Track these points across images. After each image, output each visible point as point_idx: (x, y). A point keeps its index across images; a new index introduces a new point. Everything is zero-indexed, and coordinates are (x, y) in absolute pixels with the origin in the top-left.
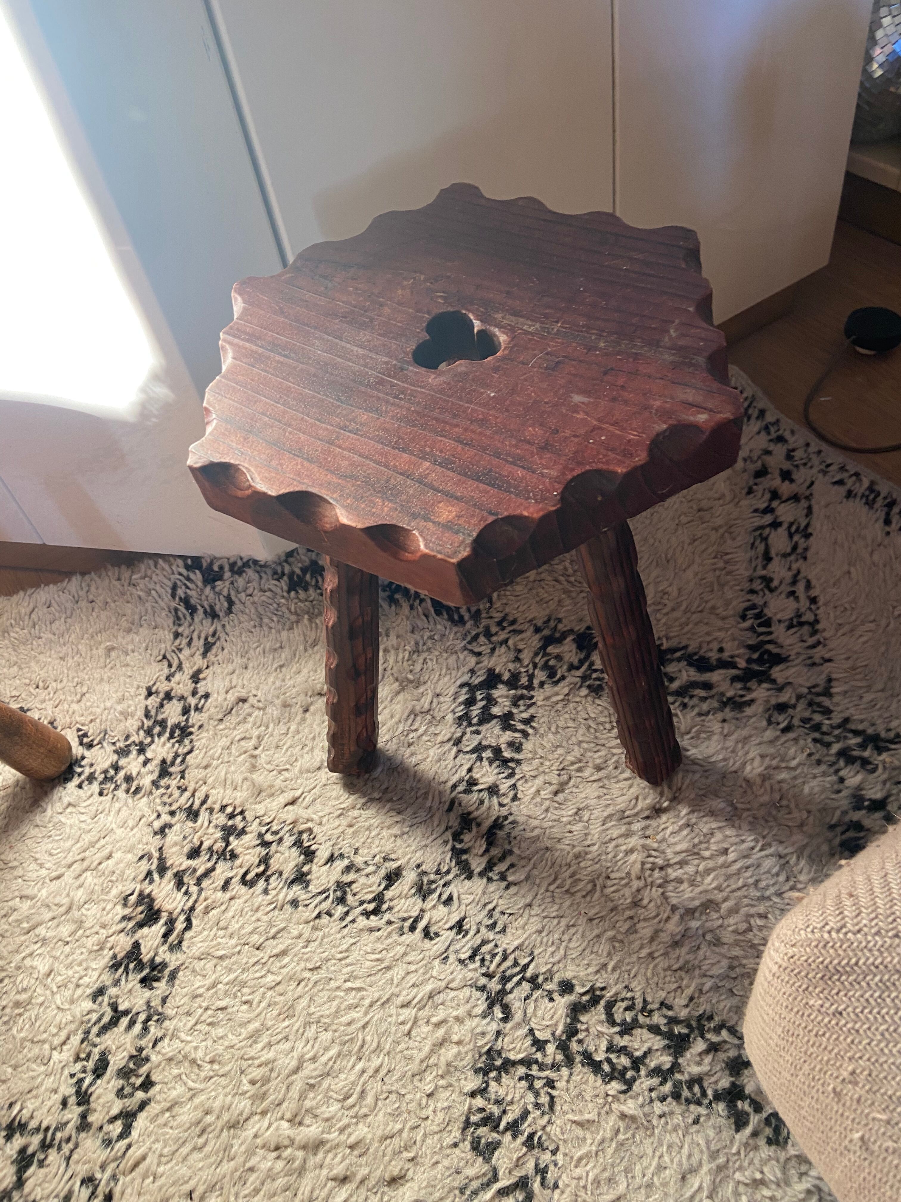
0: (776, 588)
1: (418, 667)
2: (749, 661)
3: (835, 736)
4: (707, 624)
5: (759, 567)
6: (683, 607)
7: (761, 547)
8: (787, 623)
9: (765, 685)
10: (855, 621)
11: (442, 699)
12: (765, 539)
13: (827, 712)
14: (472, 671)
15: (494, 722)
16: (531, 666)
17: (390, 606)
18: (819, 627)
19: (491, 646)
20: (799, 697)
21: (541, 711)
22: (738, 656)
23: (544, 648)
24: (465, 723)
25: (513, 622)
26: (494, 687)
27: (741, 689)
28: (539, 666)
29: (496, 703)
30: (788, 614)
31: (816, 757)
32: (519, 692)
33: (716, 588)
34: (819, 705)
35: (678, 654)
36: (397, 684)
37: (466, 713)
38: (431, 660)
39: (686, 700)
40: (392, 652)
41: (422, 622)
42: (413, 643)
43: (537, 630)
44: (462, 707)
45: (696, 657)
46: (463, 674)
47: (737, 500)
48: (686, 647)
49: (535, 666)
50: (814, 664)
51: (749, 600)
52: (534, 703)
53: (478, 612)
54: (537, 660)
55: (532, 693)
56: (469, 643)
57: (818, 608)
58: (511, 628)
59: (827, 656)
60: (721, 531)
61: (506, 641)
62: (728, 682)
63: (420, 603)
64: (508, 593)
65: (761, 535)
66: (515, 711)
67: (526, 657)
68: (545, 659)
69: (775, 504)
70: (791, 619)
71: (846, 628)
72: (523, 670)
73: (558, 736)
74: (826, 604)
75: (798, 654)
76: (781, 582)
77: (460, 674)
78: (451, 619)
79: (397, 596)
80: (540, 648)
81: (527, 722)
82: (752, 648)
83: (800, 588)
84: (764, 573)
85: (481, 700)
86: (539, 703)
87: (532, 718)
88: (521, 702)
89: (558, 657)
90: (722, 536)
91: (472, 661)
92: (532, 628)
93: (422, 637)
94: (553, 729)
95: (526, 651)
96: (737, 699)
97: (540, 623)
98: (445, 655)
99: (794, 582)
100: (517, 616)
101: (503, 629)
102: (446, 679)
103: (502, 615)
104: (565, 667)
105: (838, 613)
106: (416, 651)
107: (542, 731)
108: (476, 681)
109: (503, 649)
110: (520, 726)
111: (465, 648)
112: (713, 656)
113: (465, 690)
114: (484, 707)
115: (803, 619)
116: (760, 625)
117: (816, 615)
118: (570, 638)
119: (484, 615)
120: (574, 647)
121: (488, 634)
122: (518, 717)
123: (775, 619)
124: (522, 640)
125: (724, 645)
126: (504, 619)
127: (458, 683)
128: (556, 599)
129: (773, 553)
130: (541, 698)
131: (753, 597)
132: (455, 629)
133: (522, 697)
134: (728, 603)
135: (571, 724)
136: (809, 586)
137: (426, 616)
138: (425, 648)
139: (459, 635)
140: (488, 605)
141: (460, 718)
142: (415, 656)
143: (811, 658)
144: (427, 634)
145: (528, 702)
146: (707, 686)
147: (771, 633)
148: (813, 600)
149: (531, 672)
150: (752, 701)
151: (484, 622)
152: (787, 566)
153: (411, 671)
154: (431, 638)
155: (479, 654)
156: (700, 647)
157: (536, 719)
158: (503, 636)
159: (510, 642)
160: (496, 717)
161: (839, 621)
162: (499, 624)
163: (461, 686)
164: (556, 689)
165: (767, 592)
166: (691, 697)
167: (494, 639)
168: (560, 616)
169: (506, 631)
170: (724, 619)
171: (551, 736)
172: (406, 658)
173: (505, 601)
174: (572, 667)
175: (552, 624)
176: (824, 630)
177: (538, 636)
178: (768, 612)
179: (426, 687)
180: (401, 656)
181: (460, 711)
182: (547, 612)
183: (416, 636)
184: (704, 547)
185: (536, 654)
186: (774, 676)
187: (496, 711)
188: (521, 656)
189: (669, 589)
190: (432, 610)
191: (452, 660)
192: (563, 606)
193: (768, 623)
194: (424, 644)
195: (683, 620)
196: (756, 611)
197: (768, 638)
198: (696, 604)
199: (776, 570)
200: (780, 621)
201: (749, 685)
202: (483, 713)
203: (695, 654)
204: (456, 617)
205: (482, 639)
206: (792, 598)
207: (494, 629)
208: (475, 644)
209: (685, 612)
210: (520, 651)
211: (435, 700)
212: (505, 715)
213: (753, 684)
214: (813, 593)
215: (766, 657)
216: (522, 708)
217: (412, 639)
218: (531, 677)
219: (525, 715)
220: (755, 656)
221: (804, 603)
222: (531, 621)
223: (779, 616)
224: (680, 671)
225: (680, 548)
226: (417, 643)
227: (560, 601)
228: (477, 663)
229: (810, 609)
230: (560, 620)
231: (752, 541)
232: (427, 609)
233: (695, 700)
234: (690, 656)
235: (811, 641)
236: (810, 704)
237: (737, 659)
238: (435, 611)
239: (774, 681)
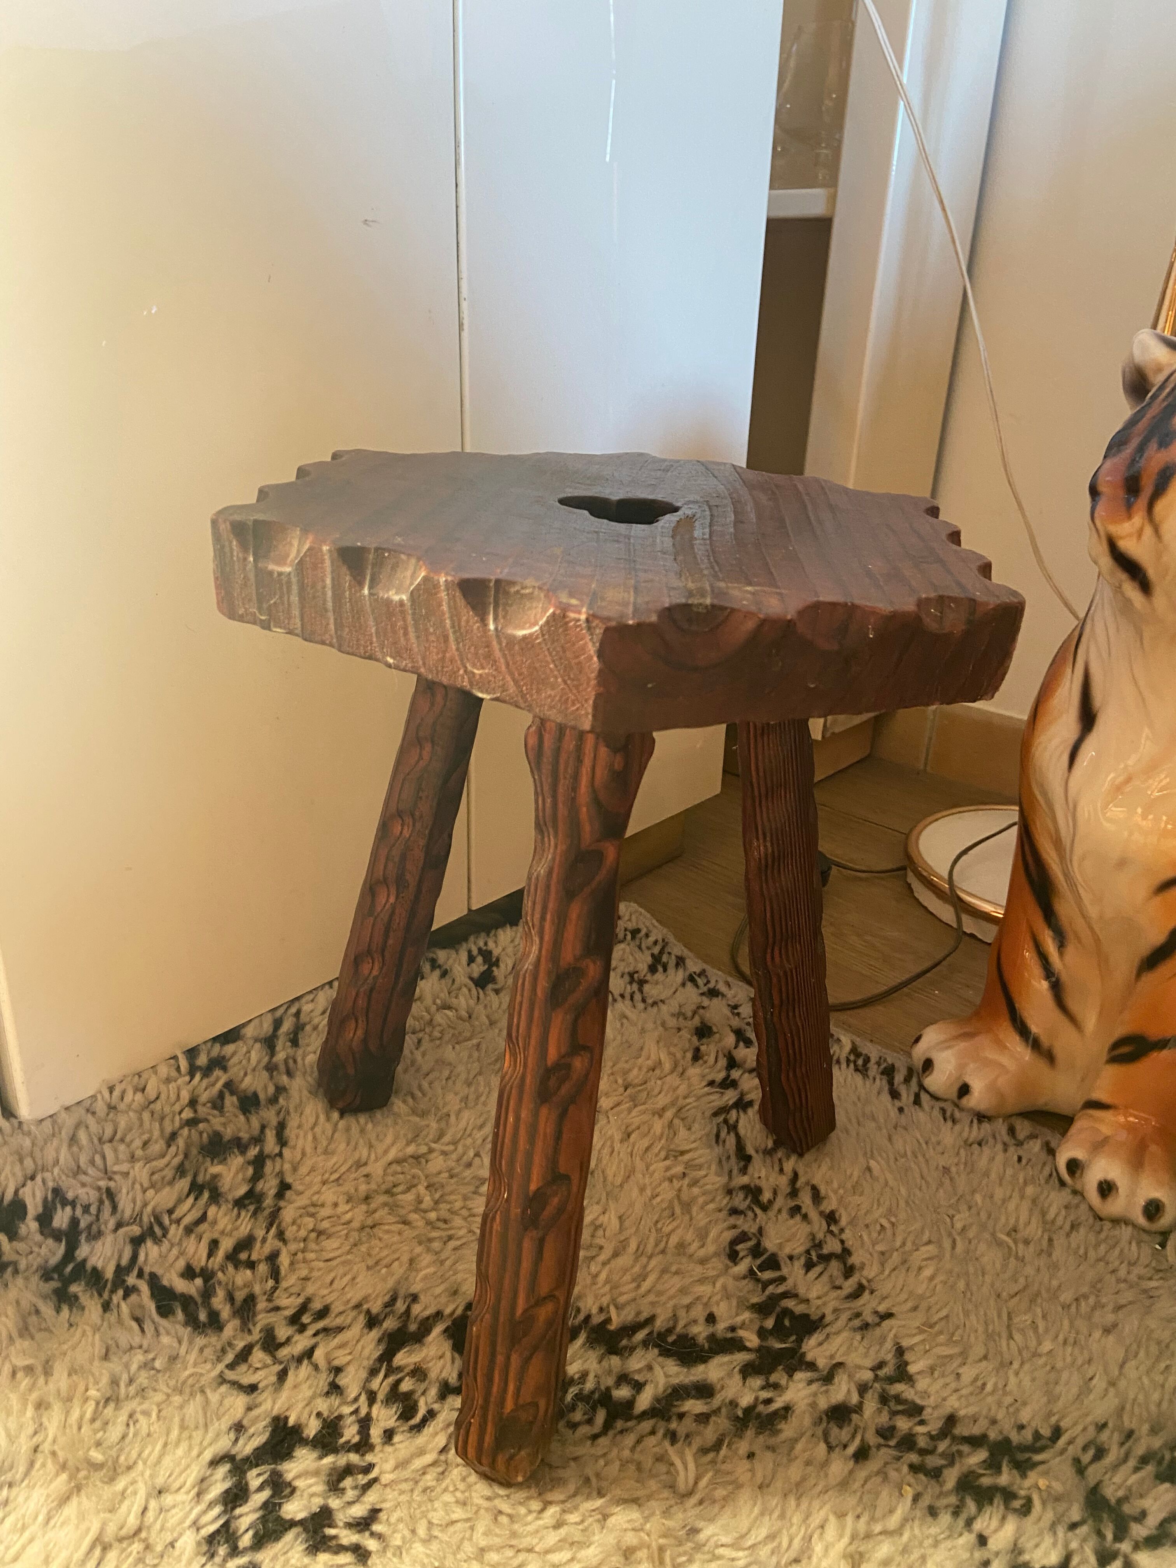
0: (771, 1202)
1: (114, 1433)
2: (762, 1333)
3: (943, 1455)
4: (676, 1273)
5: (735, 1172)
6: (633, 1245)
7: (731, 1141)
8: (803, 1260)
9: (800, 1376)
10: (904, 1244)
11: (168, 1499)
12: (733, 1128)
13: (915, 1411)
14: (239, 1428)
15: (290, 1536)
16: (363, 1398)
17: (58, 1310)
18: (854, 1260)
19: (278, 1368)
20: (863, 1389)
21: (390, 1494)
22: (743, 1326)
23: (387, 1357)
24: (222, 1551)
25: (323, 1313)
26: (287, 1455)
27: (763, 1388)
28: (381, 1396)
29: (294, 1490)
30: (798, 1246)
31: (926, 1501)
32: (342, 1460)
33: (678, 1210)
34: (898, 1399)
35: (641, 1335)
36: (64, 1476)
37: (226, 1525)
38: (146, 1413)
39: (674, 1425)
40: (57, 1408)
41: (129, 1335)
42: (105, 1380)
43: (372, 1322)
44: (218, 1510)
45: (671, 1339)
46: (218, 1435)
47: (680, 1069)
48: (651, 1320)
49: (372, 1398)
50: (865, 1326)
51: (734, 1227)
52: (375, 1480)
53: (250, 1299)
54: (375, 1384)
55: (369, 1458)
56: (231, 1366)
57: (842, 1230)
58: (320, 1325)
59: (882, 1308)
60: (669, 1114)
61: (309, 1353)
62: (737, 1377)
63: (126, 1296)
64: (311, 1256)
65: (726, 1121)
66: (334, 1503)
67: (352, 1381)
68: (391, 1379)
69: (735, 1074)
70: (808, 1252)
71: (896, 1257)
72: (347, 1410)
73: (435, 1546)
74: (852, 1222)
75: (835, 1310)
76: (775, 1193)
77: (211, 1435)
78: (192, 1321)
79: (74, 1288)
80: (381, 1359)
81: (363, 1524)
82: (762, 1309)
83: (805, 1199)
84: (745, 1180)
85: (260, 1489)
86: (386, 1478)
87: (374, 1513)
88: (348, 1482)
89: (419, 1373)
90: (670, 1124)
91: (238, 1403)
92: (362, 1320)
93: (127, 1366)
94: (422, 1532)
95: (351, 1369)
96: (761, 1408)
97: (376, 1307)
98: (177, 1399)
99: (794, 1193)
100: (328, 1300)
101: (302, 1329)
102: (180, 1452)
103: (300, 1300)
104: (433, 1392)
105: (875, 1235)
106: (111, 1399)
107: (397, 1541)
108: (247, 1447)
109: (305, 1369)
110: (348, 1537)
111: (222, 1380)
112: (700, 1331)
113: (224, 1469)
114: (265, 1505)
115: (825, 1251)
116: (761, 1268)
117: (842, 1242)
118: (438, 1330)
119: (261, 1305)
120: (446, 1347)
121: (271, 1344)
122: (341, 1518)
123: (783, 1255)
124: (341, 1346)
125: (715, 1310)
126: (304, 1308)
127: (208, 1455)
128: (405, 1258)
129: (750, 1151)
130: (389, 1466)
131: (740, 1221)
132: (200, 1341)
133: (348, 1470)
134: (702, 1235)
135: (458, 1513)
136: (817, 1196)
137: (138, 1321)
138: (132, 1389)
139: (208, 1352)
140: (271, 1283)
141: (211, 1540)
142: (109, 1410)
143: (858, 1315)
144: (139, 1358)
145: (362, 1479)
146: (704, 1391)
147: (783, 1279)
148: (831, 1218)
149: (363, 1412)
150: (787, 1409)
151: (263, 1319)
152: (777, 1168)
153: (98, 1444)
154: (146, 1365)
155: (252, 1388)
156: (675, 1317)
157: (383, 1516)
158: (301, 1343)
159: (319, 1354)
160: (292, 1524)
161: (880, 1248)
162: (295, 1320)
163: (214, 1463)
164: (421, 1439)
165: (758, 1211)
166: (681, 1416)
167: (284, 1353)
168: (415, 1288)
169: (310, 1332)
170: (703, 1262)
171: (418, 1548)
172: (88, 1415)
173: (304, 1273)
174: (446, 1391)
175: (400, 1306)
176: (863, 1266)
177: (375, 1334)
178: (770, 1244)
179: (133, 1474)
180: (75, 1414)
181: (212, 1521)
182: (390, 1283)
183: (115, 1365)
184: (645, 1143)
185: (373, 1372)
186: (809, 1357)
187: (293, 1509)
188: (342, 1381)
189: (604, 1219)
190: (151, 1306)
191: (193, 1409)
192: (418, 1271)
193: (773, 1263)
194: (131, 1381)
195: (637, 1269)
196: (750, 1244)
197: (781, 1289)
198: (652, 1241)
199: (763, 1174)
200: (791, 1258)
201: (773, 1378)
202: (264, 1519)
203: (670, 1331)
204: (203, 1316)
205: (258, 1356)
206: (798, 1218)
207: (283, 1332)
208: (243, 1367)
209: (639, 1253)
210: (338, 1370)
211: (153, 1504)
212: (314, 1516)
213: (779, 1376)
214: (828, 1206)
215: (787, 1323)
216: (350, 1494)
217: (103, 1372)
218: (365, 1423)
219: (358, 1511)
220: (770, 1323)
221: (819, 1226)
222: (358, 1306)
223: (787, 1250)
224: (650, 1368)
225: (606, 1151)
226: (114, 1382)
227: (411, 1261)
228: (249, 1409)
229: (831, 1232)
230: (415, 1298)
231: (715, 1131)
232: (142, 1307)
233: (687, 1425)
234: (662, 1336)
235: (849, 1285)
236: (884, 1399)
237: (741, 1333)
238: (158, 1308)
239: (811, 1366)
